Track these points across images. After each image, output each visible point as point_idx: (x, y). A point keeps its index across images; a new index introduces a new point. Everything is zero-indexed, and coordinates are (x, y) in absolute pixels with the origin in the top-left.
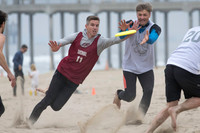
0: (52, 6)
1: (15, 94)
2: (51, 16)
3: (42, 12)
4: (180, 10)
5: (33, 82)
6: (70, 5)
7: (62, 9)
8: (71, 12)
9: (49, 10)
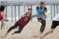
0: (12, 4)
1: (2, 29)
2: (12, 6)
3: (9, 5)
4: (48, 5)
5: (7, 25)
6: (17, 4)
7: (15, 5)
8: (18, 6)
9: (11, 5)
